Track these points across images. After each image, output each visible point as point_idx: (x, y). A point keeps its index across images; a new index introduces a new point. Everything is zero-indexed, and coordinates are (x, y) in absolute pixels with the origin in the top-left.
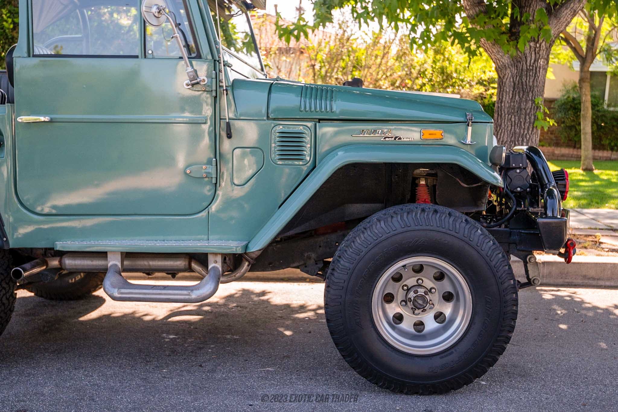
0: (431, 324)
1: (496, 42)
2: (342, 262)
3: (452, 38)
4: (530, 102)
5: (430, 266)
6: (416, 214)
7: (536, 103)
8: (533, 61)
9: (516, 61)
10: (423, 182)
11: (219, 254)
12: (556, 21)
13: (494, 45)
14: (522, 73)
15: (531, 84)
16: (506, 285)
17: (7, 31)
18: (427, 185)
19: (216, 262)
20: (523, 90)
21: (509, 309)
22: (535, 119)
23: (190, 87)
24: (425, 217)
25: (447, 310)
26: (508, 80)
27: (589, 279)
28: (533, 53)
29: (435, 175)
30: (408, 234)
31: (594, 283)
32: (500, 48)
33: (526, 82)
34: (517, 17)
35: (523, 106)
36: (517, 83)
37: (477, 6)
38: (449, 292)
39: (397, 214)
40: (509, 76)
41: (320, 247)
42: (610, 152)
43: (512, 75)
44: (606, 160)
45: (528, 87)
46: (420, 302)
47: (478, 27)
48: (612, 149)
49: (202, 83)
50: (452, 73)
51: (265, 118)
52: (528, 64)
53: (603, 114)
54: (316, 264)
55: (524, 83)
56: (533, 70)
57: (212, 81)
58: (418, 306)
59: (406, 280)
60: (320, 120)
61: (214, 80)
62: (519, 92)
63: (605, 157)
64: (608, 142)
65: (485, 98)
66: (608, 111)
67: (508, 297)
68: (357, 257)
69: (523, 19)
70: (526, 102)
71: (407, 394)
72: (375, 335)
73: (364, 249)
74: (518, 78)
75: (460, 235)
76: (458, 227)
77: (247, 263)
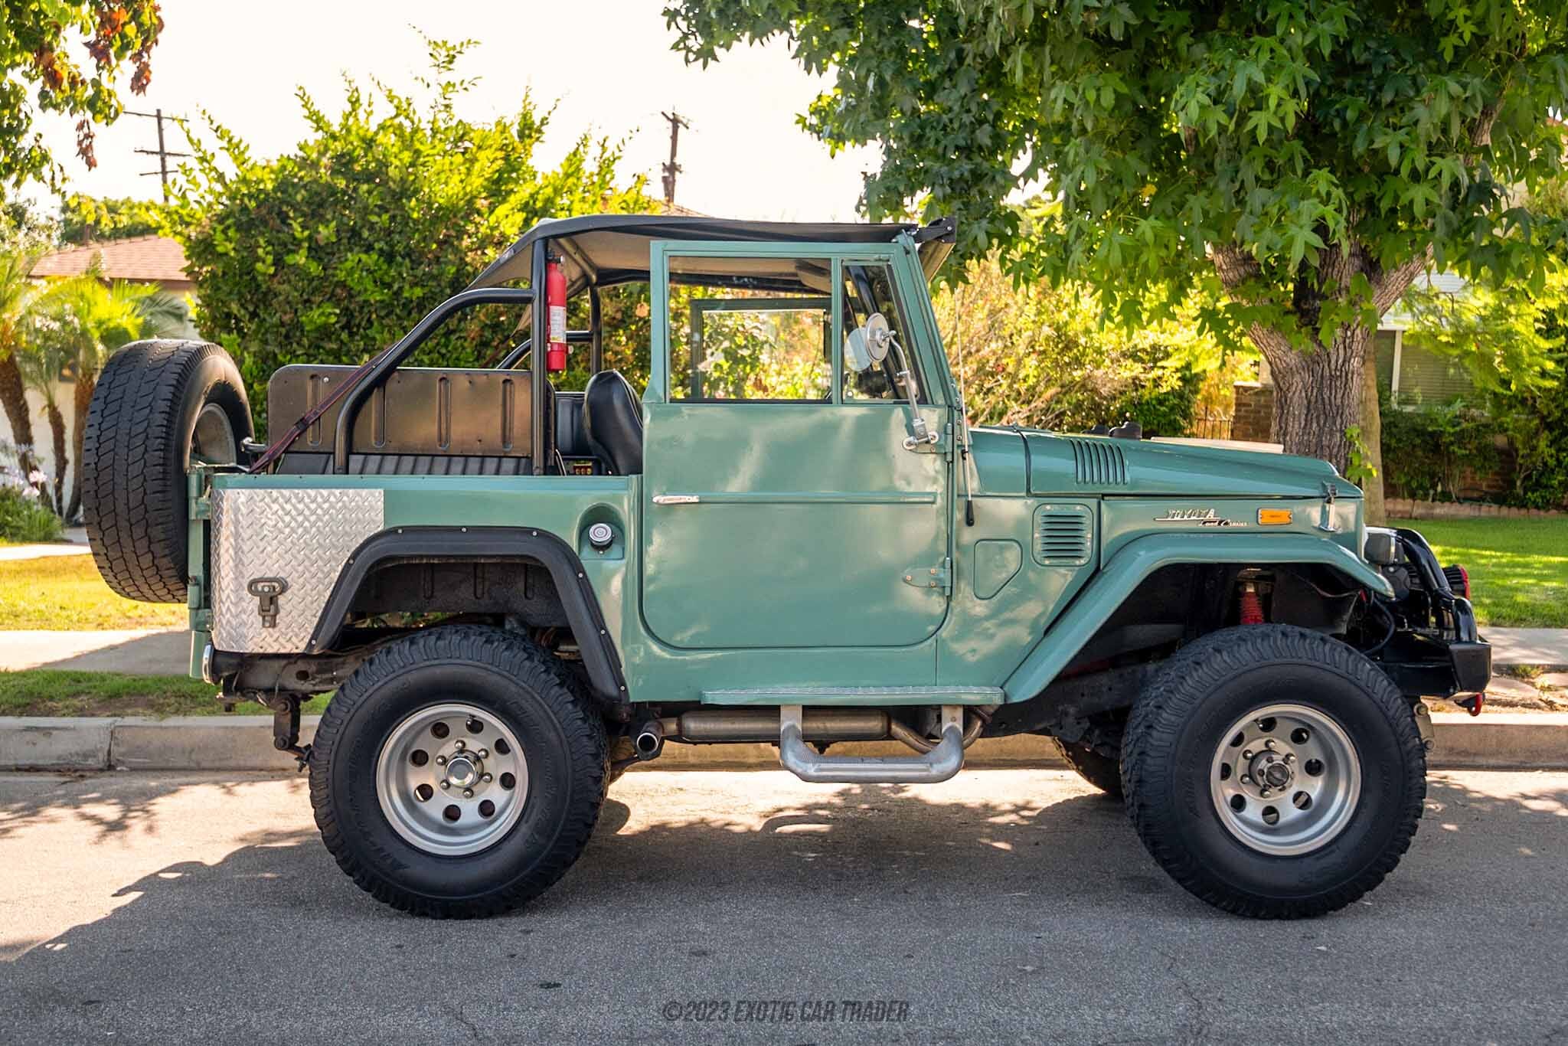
0: (1290, 812)
1: (1276, 327)
2: (1165, 715)
3: (1200, 320)
4: (1338, 435)
5: (1287, 718)
6: (1293, 642)
7: (1348, 436)
8: (1340, 361)
9: (1311, 362)
10: (1251, 590)
11: (960, 706)
12: (1379, 292)
13: (1272, 332)
14: (1322, 383)
15: (1339, 401)
16: (1410, 745)
17: (260, 278)
18: (1257, 593)
19: (954, 719)
20: (1325, 413)
21: (1414, 781)
22: (1346, 465)
23: (912, 447)
24: (1307, 647)
25: (1315, 787)
26: (1297, 394)
27: (1459, 754)
28: (1341, 346)
29: (1272, 578)
30: (1266, 671)
31: (1468, 761)
32: (1283, 337)
33: (1329, 398)
34: (1313, 285)
35: (1325, 443)
36: (1313, 399)
37: (1243, 265)
38: (1318, 761)
39: (1244, 640)
40: (1300, 387)
41: (1083, 695)
42: (1409, 501)
43: (1304, 386)
44: (1402, 518)
45: (1334, 408)
46: (1278, 775)
47: (1244, 302)
48: (1413, 496)
49: (933, 442)
50: (1076, 335)
51: (1024, 494)
52: (1333, 367)
53: (1392, 419)
54: (1079, 723)
55: (1327, 401)
56: (1341, 376)
57: (946, 439)
58: (1275, 782)
59: (1248, 743)
60: (1104, 495)
61: (950, 437)
62: (1318, 417)
63: (1399, 512)
64: (1403, 480)
65: (1143, 387)
66: (1401, 413)
67: (1414, 764)
68: (1189, 707)
69: (1324, 288)
70: (1331, 435)
71: (1264, 918)
72: (1216, 826)
73: (1198, 694)
74: (1315, 391)
75: (1342, 671)
76: (1337, 658)
77: (979, 723)
